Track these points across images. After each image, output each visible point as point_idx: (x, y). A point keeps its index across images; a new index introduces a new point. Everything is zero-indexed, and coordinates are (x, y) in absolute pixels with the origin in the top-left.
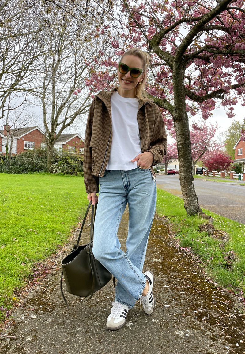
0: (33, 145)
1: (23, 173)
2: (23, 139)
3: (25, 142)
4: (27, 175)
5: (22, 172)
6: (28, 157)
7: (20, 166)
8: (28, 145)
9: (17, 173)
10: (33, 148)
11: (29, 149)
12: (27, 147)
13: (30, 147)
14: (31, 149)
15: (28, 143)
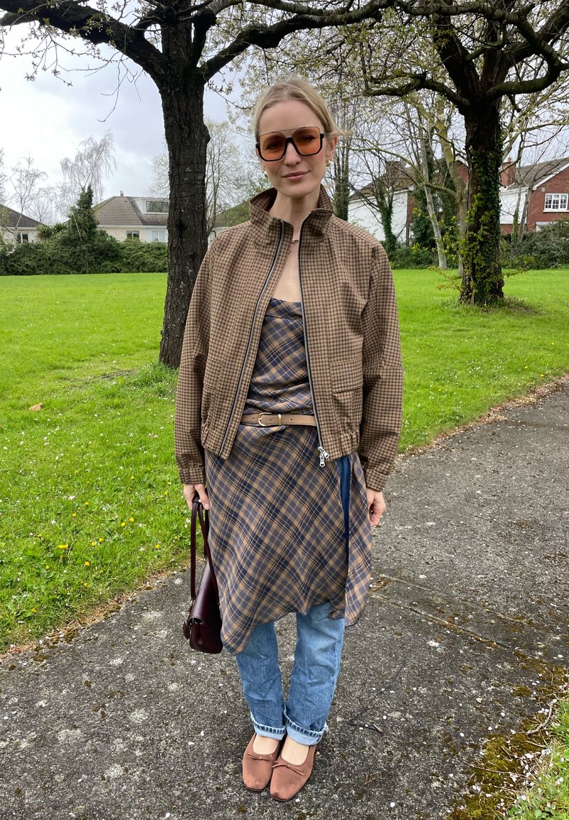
0: (565, 201)
1: (547, 267)
2: (543, 190)
3: (547, 196)
4: (556, 271)
5: (545, 264)
6: (561, 235)
7: (543, 252)
8: (554, 201)
9: (534, 269)
10: (565, 207)
11: (555, 210)
12: (550, 207)
13: (557, 206)
14: (559, 210)
15: (553, 196)
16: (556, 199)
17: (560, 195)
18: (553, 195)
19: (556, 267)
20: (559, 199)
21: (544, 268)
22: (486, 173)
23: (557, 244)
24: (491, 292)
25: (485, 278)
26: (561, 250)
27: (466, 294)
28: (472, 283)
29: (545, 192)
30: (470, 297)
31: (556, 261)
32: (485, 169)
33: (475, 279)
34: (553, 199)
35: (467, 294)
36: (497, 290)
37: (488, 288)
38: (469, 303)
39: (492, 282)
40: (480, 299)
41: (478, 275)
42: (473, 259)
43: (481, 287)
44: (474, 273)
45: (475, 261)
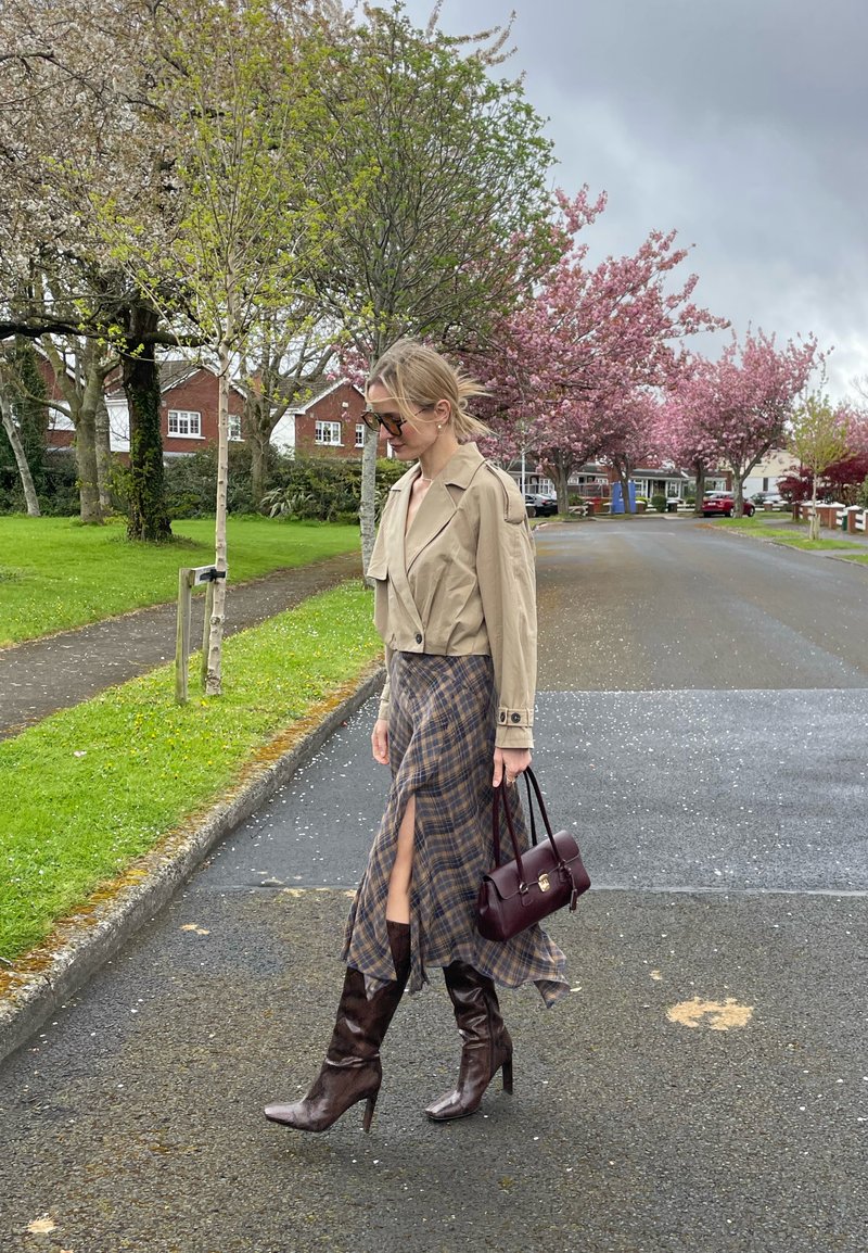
0: (197, 423)
2: (164, 404)
3: (172, 414)
8: (182, 422)
10: (197, 432)
11: (184, 436)
12: (176, 430)
13: (186, 429)
14: (190, 435)
15: (179, 415)
16: (184, 419)
17: (189, 413)
18: (179, 413)
19: (199, 517)
20: (189, 419)
21: (183, 518)
22: (147, 411)
23: (197, 485)
24: (161, 527)
25: (153, 514)
26: (203, 495)
27: (135, 531)
28: (141, 519)
29: (169, 408)
30: (140, 533)
31: (198, 509)
32: (145, 407)
33: (143, 515)
34: (179, 418)
35: (137, 529)
36: (166, 528)
37: (157, 524)
38: (140, 538)
39: (161, 518)
40: (150, 535)
41: (147, 510)
42: (141, 494)
43: (150, 522)
44: (142, 509)
45: (143, 496)
